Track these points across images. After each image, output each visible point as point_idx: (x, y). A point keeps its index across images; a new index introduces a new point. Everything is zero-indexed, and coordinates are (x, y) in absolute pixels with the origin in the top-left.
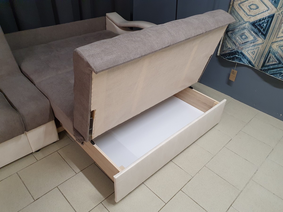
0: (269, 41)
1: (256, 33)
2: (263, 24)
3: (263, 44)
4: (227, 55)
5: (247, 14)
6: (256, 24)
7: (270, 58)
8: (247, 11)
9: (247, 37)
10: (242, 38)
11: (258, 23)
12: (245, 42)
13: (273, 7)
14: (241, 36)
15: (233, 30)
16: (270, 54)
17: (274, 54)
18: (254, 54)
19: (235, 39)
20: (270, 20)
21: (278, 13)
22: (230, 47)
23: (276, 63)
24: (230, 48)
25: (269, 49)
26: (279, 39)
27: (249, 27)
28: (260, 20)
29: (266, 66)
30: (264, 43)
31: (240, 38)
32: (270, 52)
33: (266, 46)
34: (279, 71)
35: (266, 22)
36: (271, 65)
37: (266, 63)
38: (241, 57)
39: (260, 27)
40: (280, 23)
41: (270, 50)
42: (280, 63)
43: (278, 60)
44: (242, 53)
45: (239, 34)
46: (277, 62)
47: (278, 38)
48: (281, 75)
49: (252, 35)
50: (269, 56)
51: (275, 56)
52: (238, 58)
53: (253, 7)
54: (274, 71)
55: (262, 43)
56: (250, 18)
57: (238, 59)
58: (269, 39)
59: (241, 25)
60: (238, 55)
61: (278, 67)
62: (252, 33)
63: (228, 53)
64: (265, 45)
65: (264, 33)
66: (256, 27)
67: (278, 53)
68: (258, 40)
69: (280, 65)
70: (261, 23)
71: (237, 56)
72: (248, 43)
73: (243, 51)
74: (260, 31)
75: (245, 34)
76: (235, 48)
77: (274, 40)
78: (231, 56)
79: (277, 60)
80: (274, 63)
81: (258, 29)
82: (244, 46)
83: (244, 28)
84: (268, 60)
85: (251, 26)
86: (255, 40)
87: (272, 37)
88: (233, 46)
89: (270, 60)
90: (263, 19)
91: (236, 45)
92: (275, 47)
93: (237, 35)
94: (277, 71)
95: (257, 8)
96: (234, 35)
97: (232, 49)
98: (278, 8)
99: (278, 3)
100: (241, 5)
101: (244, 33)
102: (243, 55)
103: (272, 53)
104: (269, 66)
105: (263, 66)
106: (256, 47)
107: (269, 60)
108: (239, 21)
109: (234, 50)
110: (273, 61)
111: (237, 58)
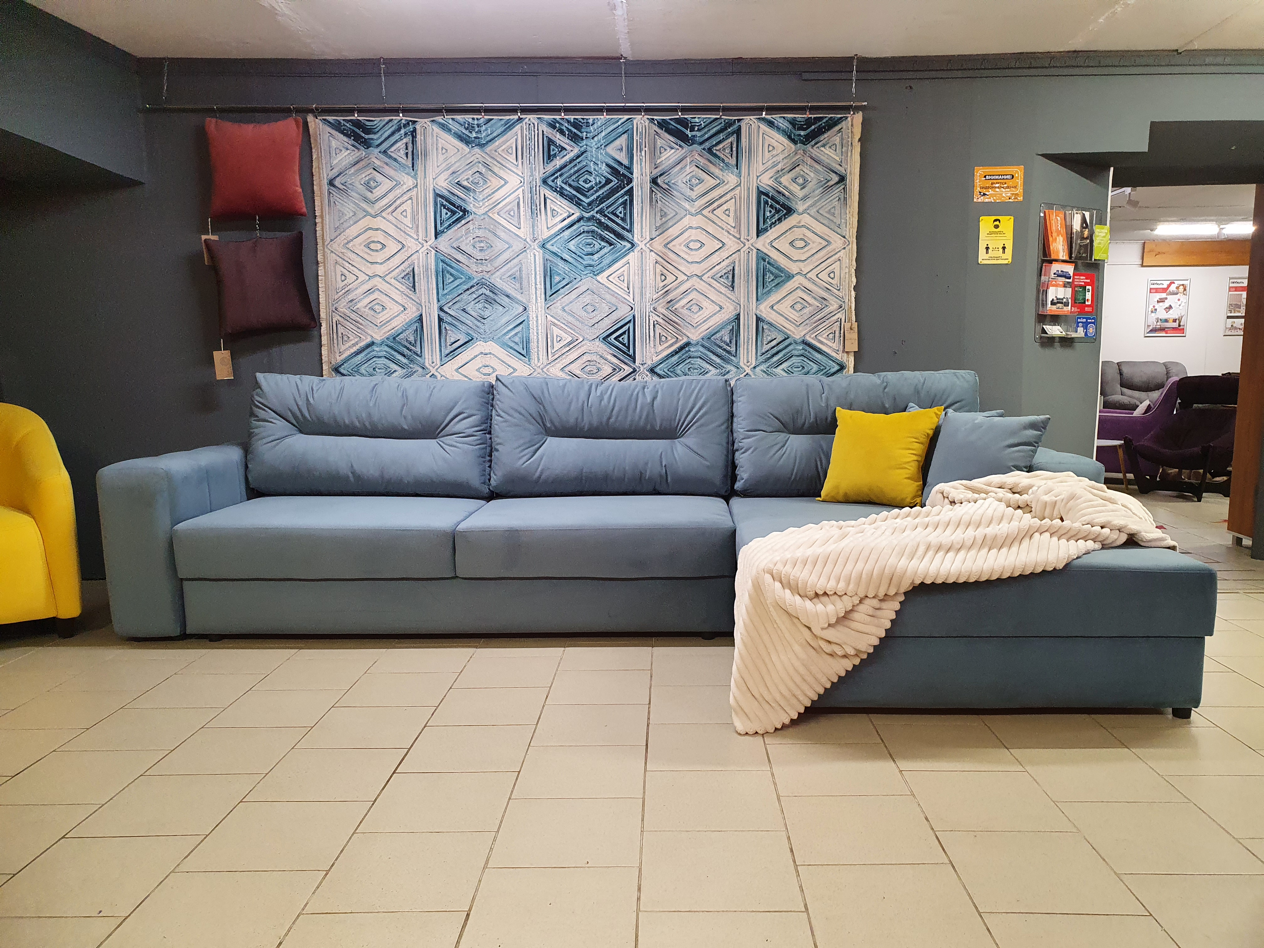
0: (747, 185)
1: (779, 192)
2: (772, 214)
3: (758, 175)
4: (824, 127)
5: (808, 228)
6: (785, 211)
7: (732, 154)
8: (809, 234)
9: (794, 180)
10: (802, 176)
11: (781, 214)
12: (794, 171)
13: (765, 251)
14: (806, 181)
15: (827, 188)
16: (734, 162)
17: (727, 165)
18: (769, 145)
19: (816, 171)
20: (761, 226)
21: (751, 242)
22: (822, 149)
23: (717, 148)
24: (824, 146)
25: (740, 173)
26: (728, 197)
27: (797, 204)
28: (780, 220)
29: (733, 133)
30: (755, 178)
31: (807, 176)
32: (737, 165)
33: (749, 174)
34: (706, 133)
35: (768, 220)
36: (724, 140)
37: (735, 140)
38: (794, 131)
39: (776, 208)
40: (740, 225)
41: (737, 169)
42: (710, 150)
43: (715, 156)
44: (794, 142)
45: (810, 186)
46: (716, 150)
47: (732, 198)
48: (698, 126)
49: (786, 188)
50: (735, 158)
51: (723, 161)
52: (799, 129)
53: (802, 244)
54: (715, 130)
55: (760, 176)
56: (799, 222)
57: (798, 124)
58: (749, 189)
59: (811, 206)
60: (800, 135)
61: (710, 141)
62: (787, 193)
63: (824, 133)
64: (753, 176)
65: (763, 197)
66: (783, 205)
67: (721, 170)
68: (772, 179)
69: (707, 145)
70: (777, 215)
71: (802, 133)
72: (788, 168)
73: (792, 146)
74: (773, 198)
75: (799, 188)
76: (811, 150)
77: (737, 191)
78: (815, 128)
79: (718, 153)
80: (721, 146)
81: (778, 203)
82: (794, 160)
83: (805, 198)
84: (734, 149)
85: (793, 205)
86: (777, 178)
87: (744, 194)
88: (818, 155)
89: (730, 150)
90: (774, 224)
91: (812, 158)
92: (731, 179)
93: (814, 182)
94: (709, 130)
95: (791, 243)
96: (823, 179)
97: (817, 146)
98: (755, 250)
99: (758, 260)
100: (825, 243)
101: (802, 189)
102: (790, 137)
103: (732, 166)
104: (727, 137)
105: (738, 132)
106: (770, 162)
107: (732, 150)
108: (820, 211)
109: (813, 146)
110: (724, 148)
111: (801, 128)
